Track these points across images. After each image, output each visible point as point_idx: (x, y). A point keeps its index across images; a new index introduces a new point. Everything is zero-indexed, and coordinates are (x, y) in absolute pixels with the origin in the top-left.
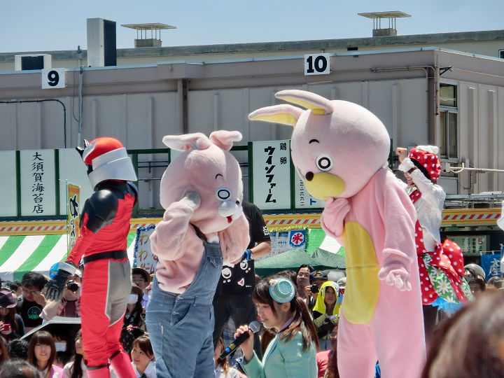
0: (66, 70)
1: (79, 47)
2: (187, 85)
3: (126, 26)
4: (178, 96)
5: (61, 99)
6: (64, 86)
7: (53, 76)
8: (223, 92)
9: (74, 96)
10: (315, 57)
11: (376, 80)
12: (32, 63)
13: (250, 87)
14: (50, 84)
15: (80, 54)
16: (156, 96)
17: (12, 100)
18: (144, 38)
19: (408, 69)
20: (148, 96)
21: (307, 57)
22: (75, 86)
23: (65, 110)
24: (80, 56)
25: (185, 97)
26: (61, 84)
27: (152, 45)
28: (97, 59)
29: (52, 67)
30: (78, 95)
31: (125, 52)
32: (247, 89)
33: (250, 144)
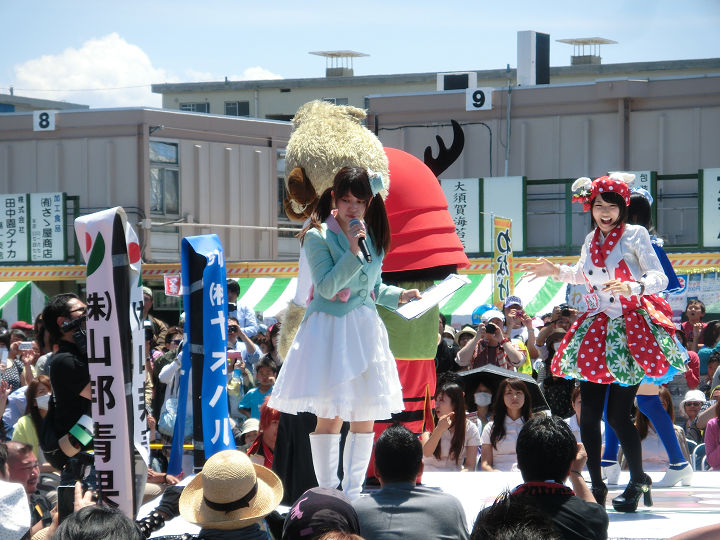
0: (494, 89)
1: (508, 65)
2: (630, 105)
3: (561, 41)
4: (619, 118)
5: (488, 123)
6: (490, 108)
7: (479, 96)
8: (670, 113)
9: (502, 118)
12: (457, 82)
13: (702, 107)
14: (475, 105)
15: (509, 74)
16: (593, 117)
17: (434, 124)
18: (581, 55)
20: (585, 117)
22: (503, 108)
23: (491, 134)
24: (509, 75)
25: (627, 119)
26: (487, 105)
27: (590, 62)
28: (528, 78)
29: (478, 86)
30: (505, 118)
31: (559, 71)
32: (699, 109)
33: (701, 172)
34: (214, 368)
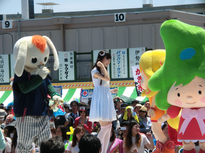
0: (13, 21)
1: (18, 13)
2: (65, 27)
3: (38, 4)
4: (60, 32)
5: (11, 33)
7: (7, 23)
8: (80, 30)
9: (16, 32)
10: (119, 14)
11: (145, 24)
14: (6, 27)
15: (19, 16)
16: (51, 31)
18: (46, 9)
19: (159, 19)
20: (48, 31)
21: (115, 14)
22: (17, 27)
23: (12, 38)
25: (64, 32)
26: (11, 27)
27: (49, 12)
28: (26, 17)
29: (7, 20)
30: (18, 32)
31: (38, 15)
32: (91, 28)
33: (92, 51)
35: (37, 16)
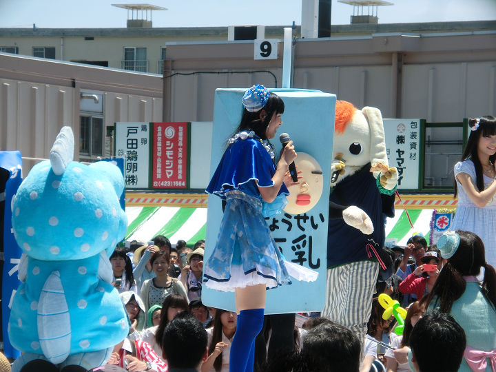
0: (279, 41)
1: (294, 22)
2: (402, 59)
3: (343, 2)
4: (392, 70)
5: (273, 71)
6: (276, 57)
7: (266, 47)
8: (439, 67)
12: (246, 33)
13: (468, 61)
14: (263, 55)
15: (294, 30)
16: (369, 69)
17: (224, 71)
18: (360, 14)
20: (362, 68)
23: (276, 82)
25: (400, 71)
26: (274, 55)
27: (368, 22)
28: (311, 31)
29: (266, 38)
31: (340, 29)
32: (465, 64)
34: (11, 273)
35: (338, 32)
